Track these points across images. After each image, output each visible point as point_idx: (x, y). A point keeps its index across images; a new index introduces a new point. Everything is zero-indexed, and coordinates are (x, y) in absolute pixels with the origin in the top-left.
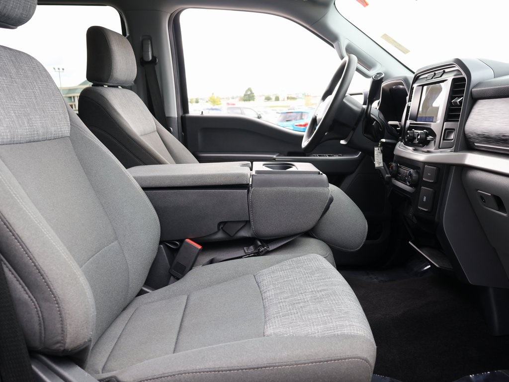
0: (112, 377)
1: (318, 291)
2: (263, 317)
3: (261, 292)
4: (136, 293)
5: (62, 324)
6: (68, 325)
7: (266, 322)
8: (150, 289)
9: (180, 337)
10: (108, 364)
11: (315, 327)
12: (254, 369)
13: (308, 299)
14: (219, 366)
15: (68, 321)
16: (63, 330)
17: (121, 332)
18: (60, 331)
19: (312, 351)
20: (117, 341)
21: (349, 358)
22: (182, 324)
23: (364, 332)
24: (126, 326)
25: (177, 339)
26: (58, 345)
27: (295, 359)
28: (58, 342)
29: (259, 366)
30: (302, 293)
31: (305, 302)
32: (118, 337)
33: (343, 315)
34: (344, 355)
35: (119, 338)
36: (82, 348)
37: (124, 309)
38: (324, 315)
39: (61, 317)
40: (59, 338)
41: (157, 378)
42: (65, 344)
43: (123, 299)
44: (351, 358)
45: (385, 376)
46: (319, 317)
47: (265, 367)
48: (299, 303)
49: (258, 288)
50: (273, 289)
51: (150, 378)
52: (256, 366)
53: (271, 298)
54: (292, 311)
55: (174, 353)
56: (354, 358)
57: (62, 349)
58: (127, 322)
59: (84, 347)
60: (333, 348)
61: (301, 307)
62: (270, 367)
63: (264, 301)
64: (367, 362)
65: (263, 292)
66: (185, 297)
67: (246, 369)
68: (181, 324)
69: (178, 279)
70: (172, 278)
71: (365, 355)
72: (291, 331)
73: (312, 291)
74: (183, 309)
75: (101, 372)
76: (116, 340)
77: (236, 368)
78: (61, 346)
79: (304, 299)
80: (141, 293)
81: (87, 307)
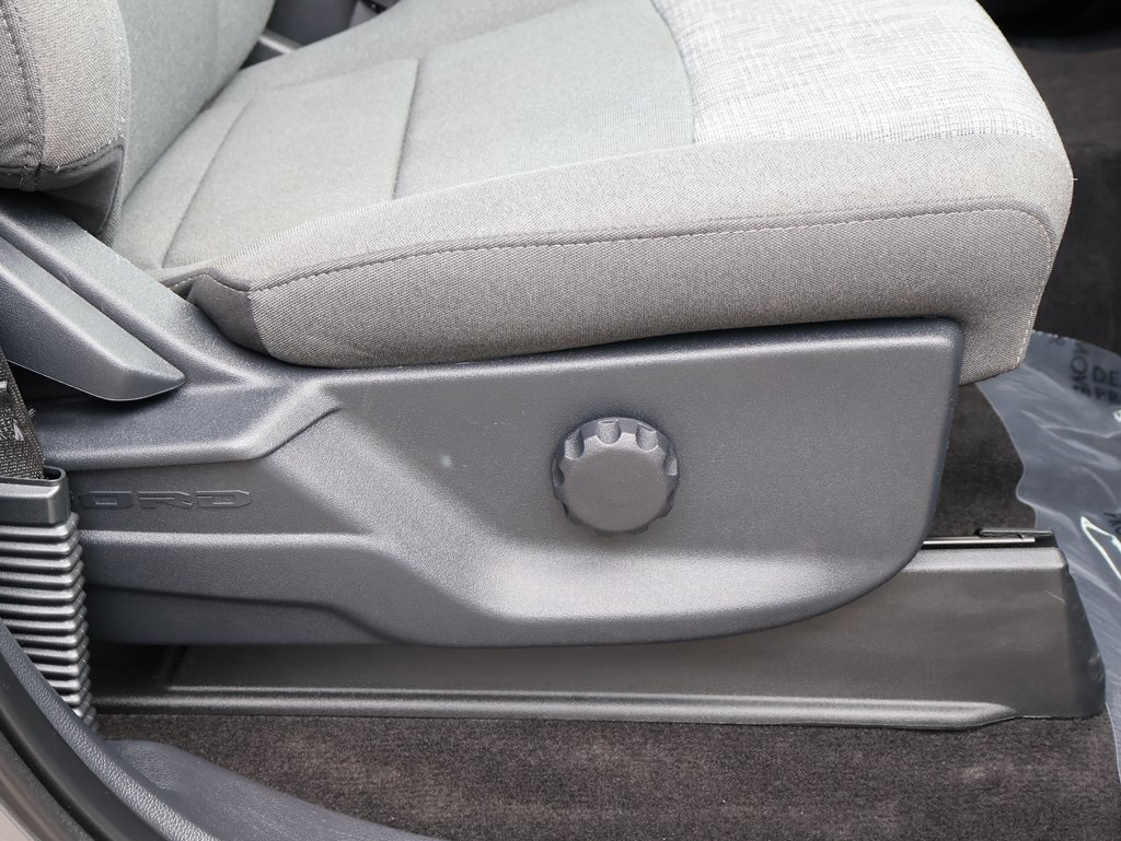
0: (199, 273)
1: (876, 22)
2: (688, 103)
3: (672, 33)
4: (242, 55)
5: (24, 76)
6: (44, 80)
7: (696, 116)
8: (288, 45)
9: (406, 172)
10: (181, 246)
11: (871, 116)
12: (665, 235)
13: (844, 45)
14: (549, 228)
15: (43, 67)
16: (29, 99)
17: (206, 166)
18: (18, 99)
19: (862, 180)
20: (198, 189)
21: (983, 207)
22: (409, 136)
23: (1038, 129)
24: (220, 148)
25: (397, 179)
26: (21, 148)
27: (805, 207)
28: (17, 140)
29: (685, 227)
30: (818, 30)
31: (832, 52)
32: (200, 179)
33: (966, 83)
34: (968, 195)
35: (202, 182)
36: (96, 167)
37: (208, 104)
38: (901, 84)
39: (18, 53)
40: (20, 124)
41: (350, 267)
42: (39, 144)
43: (201, 66)
44: (990, 206)
45: (1061, 335)
46: (882, 90)
47: (705, 231)
48: (811, 56)
49: (663, 23)
50: (717, 22)
51: (325, 267)
52: (674, 228)
53: (711, 47)
54: (788, 80)
55: (394, 197)
56: (1001, 206)
57: (33, 162)
58: (221, 139)
59: (102, 164)
60: (931, 172)
61: (819, 67)
62: (718, 230)
63: (687, 60)
64: (1042, 222)
65: (684, 33)
66: (412, 65)
67: (640, 237)
68: (405, 140)
69: (379, 9)
70: (360, 8)
71: (1035, 199)
72: (788, 132)
73: (857, 23)
74: (407, 99)
75: (159, 266)
76: (195, 188)
77: (606, 234)
78: (28, 153)
79: (826, 44)
80: (257, 55)
81: (100, 24)
